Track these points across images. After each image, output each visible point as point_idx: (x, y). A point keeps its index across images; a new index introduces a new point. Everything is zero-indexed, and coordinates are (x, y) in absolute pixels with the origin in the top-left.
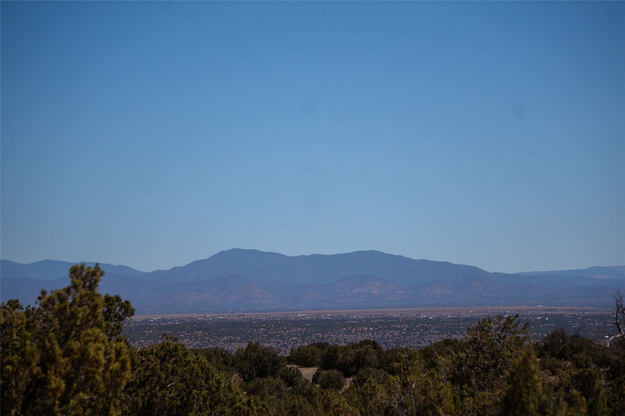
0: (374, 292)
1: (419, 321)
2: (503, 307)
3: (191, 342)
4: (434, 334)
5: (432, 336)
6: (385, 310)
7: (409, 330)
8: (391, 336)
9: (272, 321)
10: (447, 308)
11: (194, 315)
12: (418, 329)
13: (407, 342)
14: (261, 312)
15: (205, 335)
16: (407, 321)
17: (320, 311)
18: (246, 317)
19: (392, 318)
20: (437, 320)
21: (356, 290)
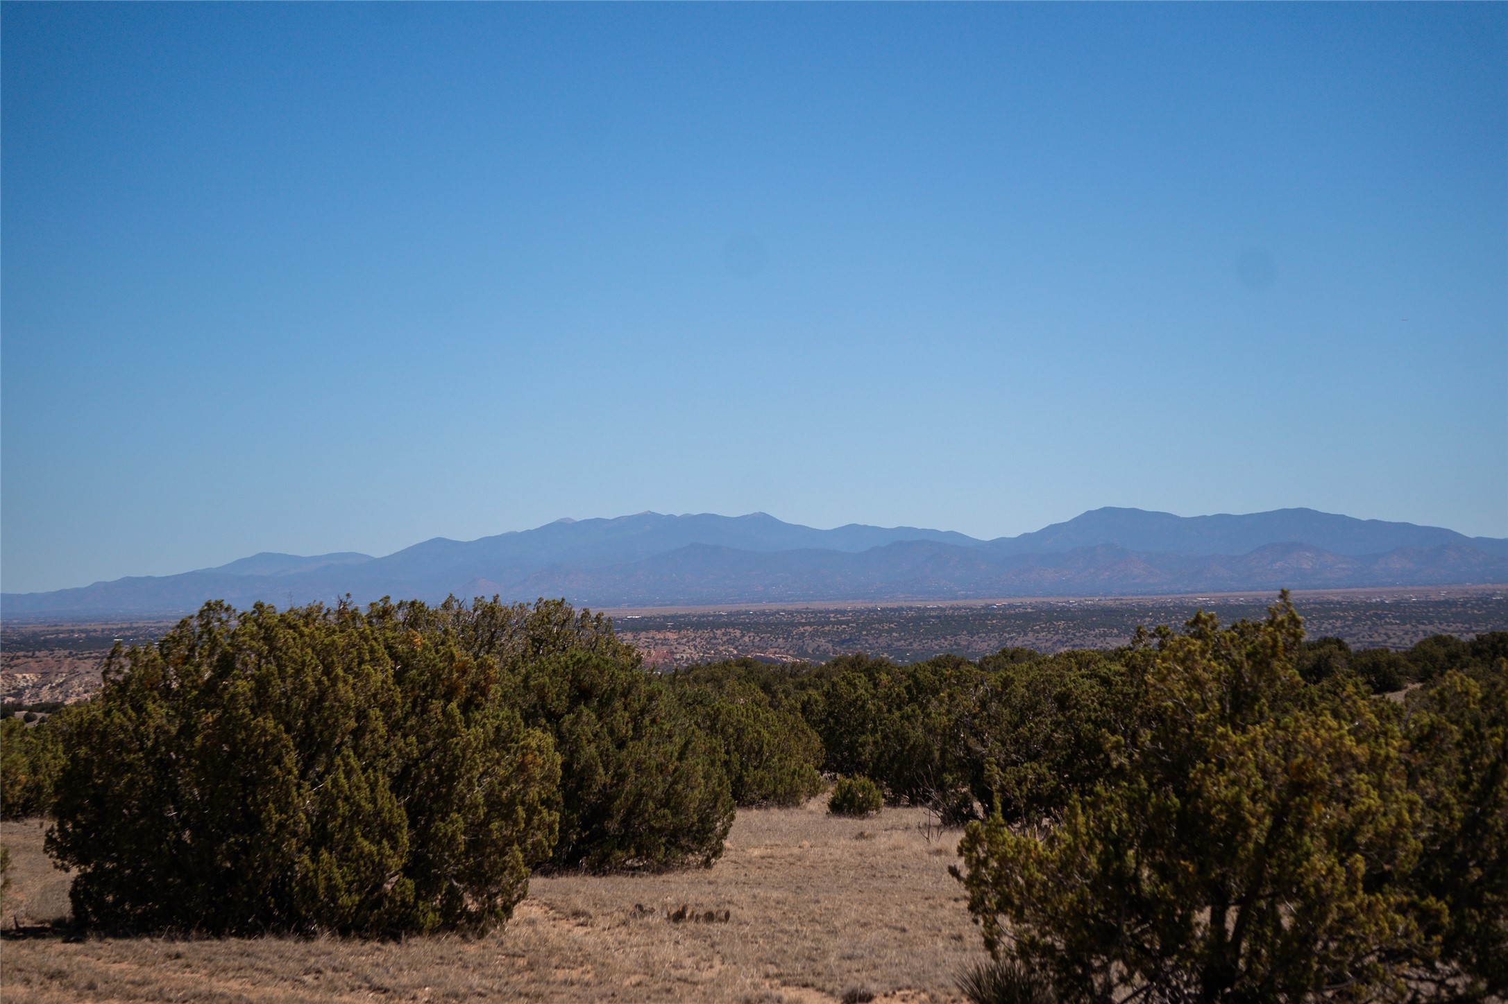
0: (1305, 566)
1: (1369, 606)
2: (1489, 585)
3: (1050, 636)
4: (1393, 624)
5: (1389, 626)
6: (1321, 591)
7: (1356, 619)
8: (1330, 627)
9: (1161, 607)
10: (1409, 588)
11: (1053, 600)
12: (1369, 618)
13: (1354, 635)
14: (1145, 594)
15: (1069, 627)
16: (1352, 606)
17: (1228, 594)
18: (1124, 602)
19: (1332, 603)
20: (1397, 605)
21: (1278, 564)
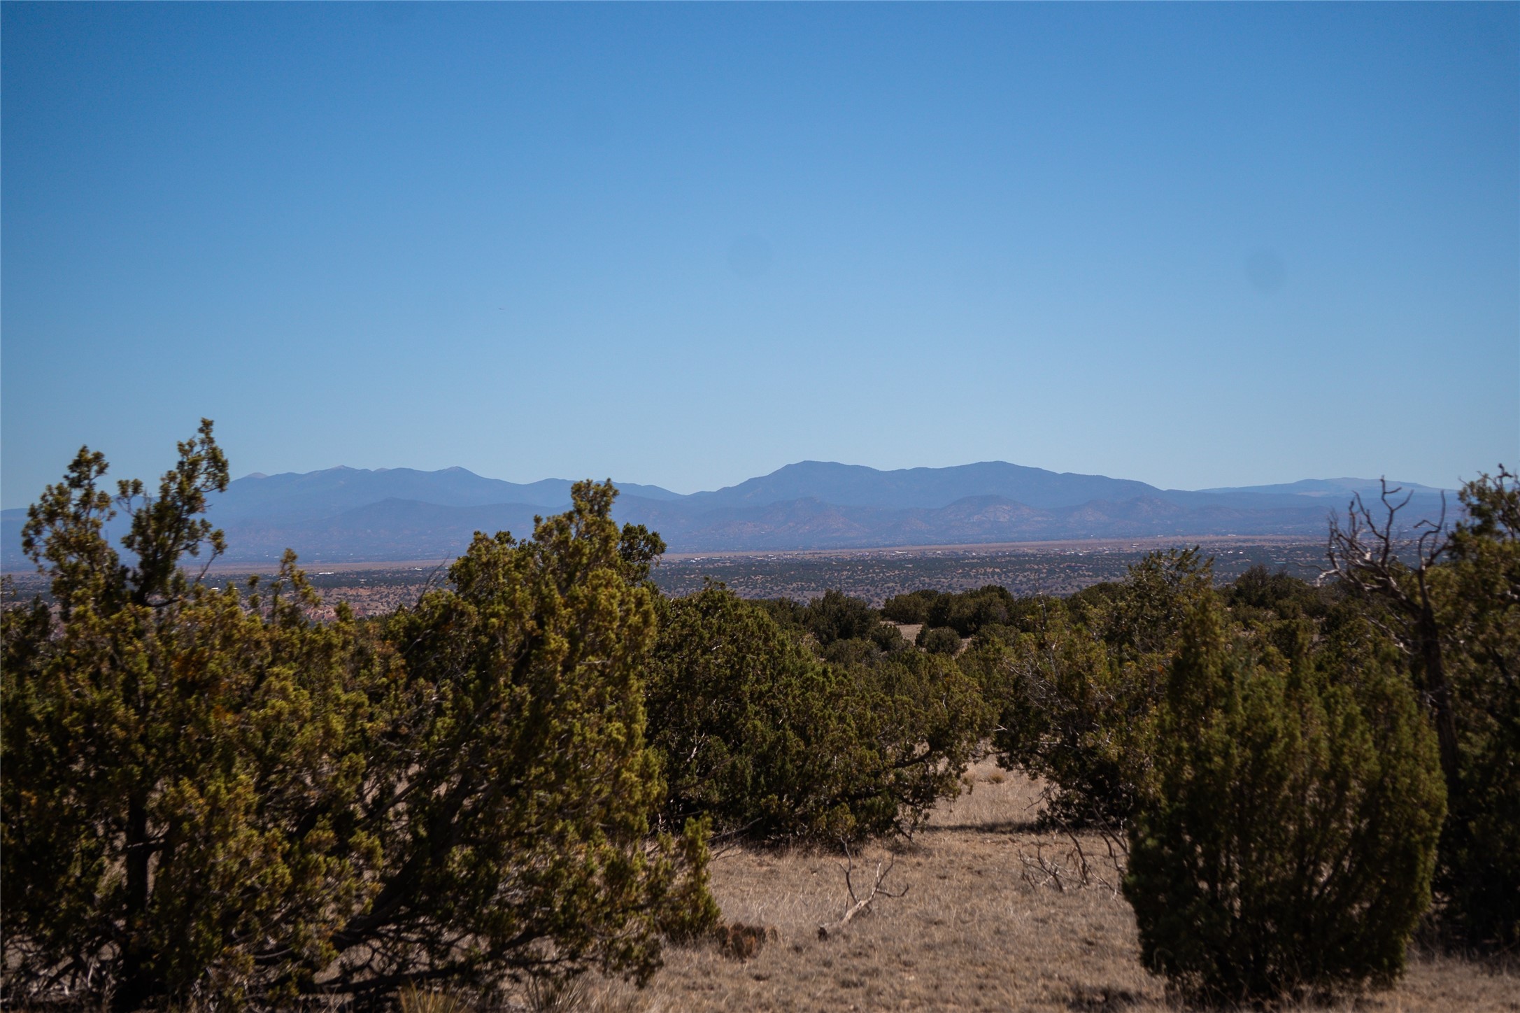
0: (1001, 520)
1: (1064, 558)
2: (1180, 538)
3: (747, 590)
4: (1085, 576)
5: (1082, 579)
6: (1017, 543)
7: (1051, 572)
8: (1025, 580)
9: (858, 561)
10: (1103, 541)
11: (751, 554)
12: (1063, 570)
13: (1048, 587)
14: (843, 548)
15: (767, 581)
16: (1046, 559)
17: (927, 547)
18: (823, 556)
19: (1027, 555)
20: (1089, 557)
21: (976, 517)
